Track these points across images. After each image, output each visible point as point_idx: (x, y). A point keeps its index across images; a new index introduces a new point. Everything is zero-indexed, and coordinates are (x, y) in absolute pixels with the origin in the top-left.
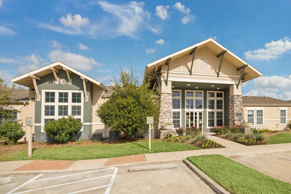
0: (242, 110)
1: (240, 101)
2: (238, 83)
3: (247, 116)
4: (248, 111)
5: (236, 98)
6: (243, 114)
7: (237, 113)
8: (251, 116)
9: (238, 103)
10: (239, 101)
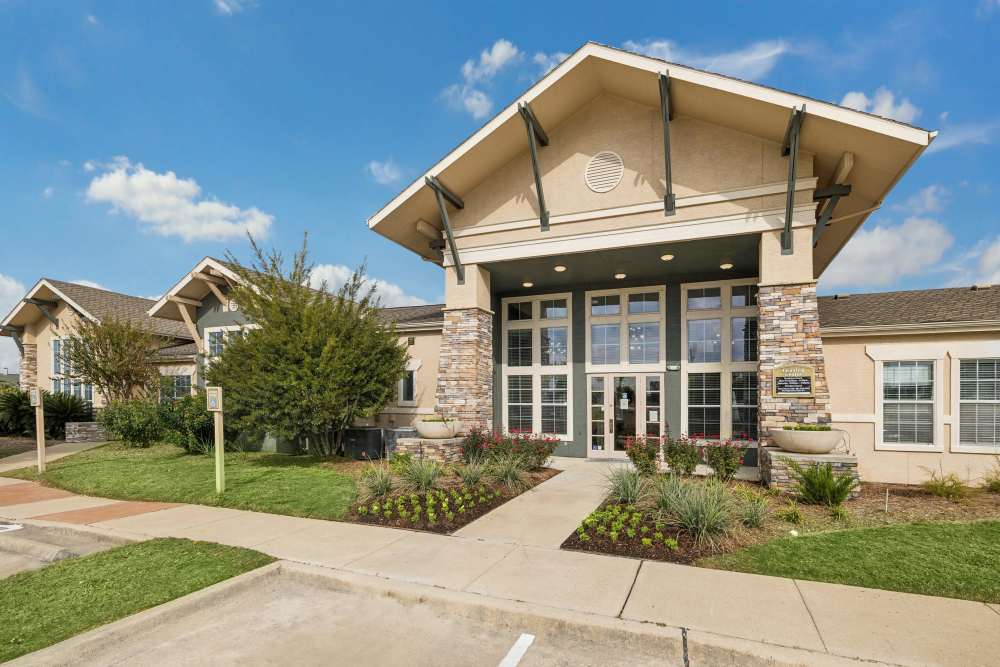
0: (811, 361)
1: (805, 312)
2: (784, 221)
3: (880, 394)
4: (887, 364)
5: (772, 302)
6: (816, 384)
7: (778, 379)
8: (909, 391)
9: (789, 326)
10: (795, 315)
